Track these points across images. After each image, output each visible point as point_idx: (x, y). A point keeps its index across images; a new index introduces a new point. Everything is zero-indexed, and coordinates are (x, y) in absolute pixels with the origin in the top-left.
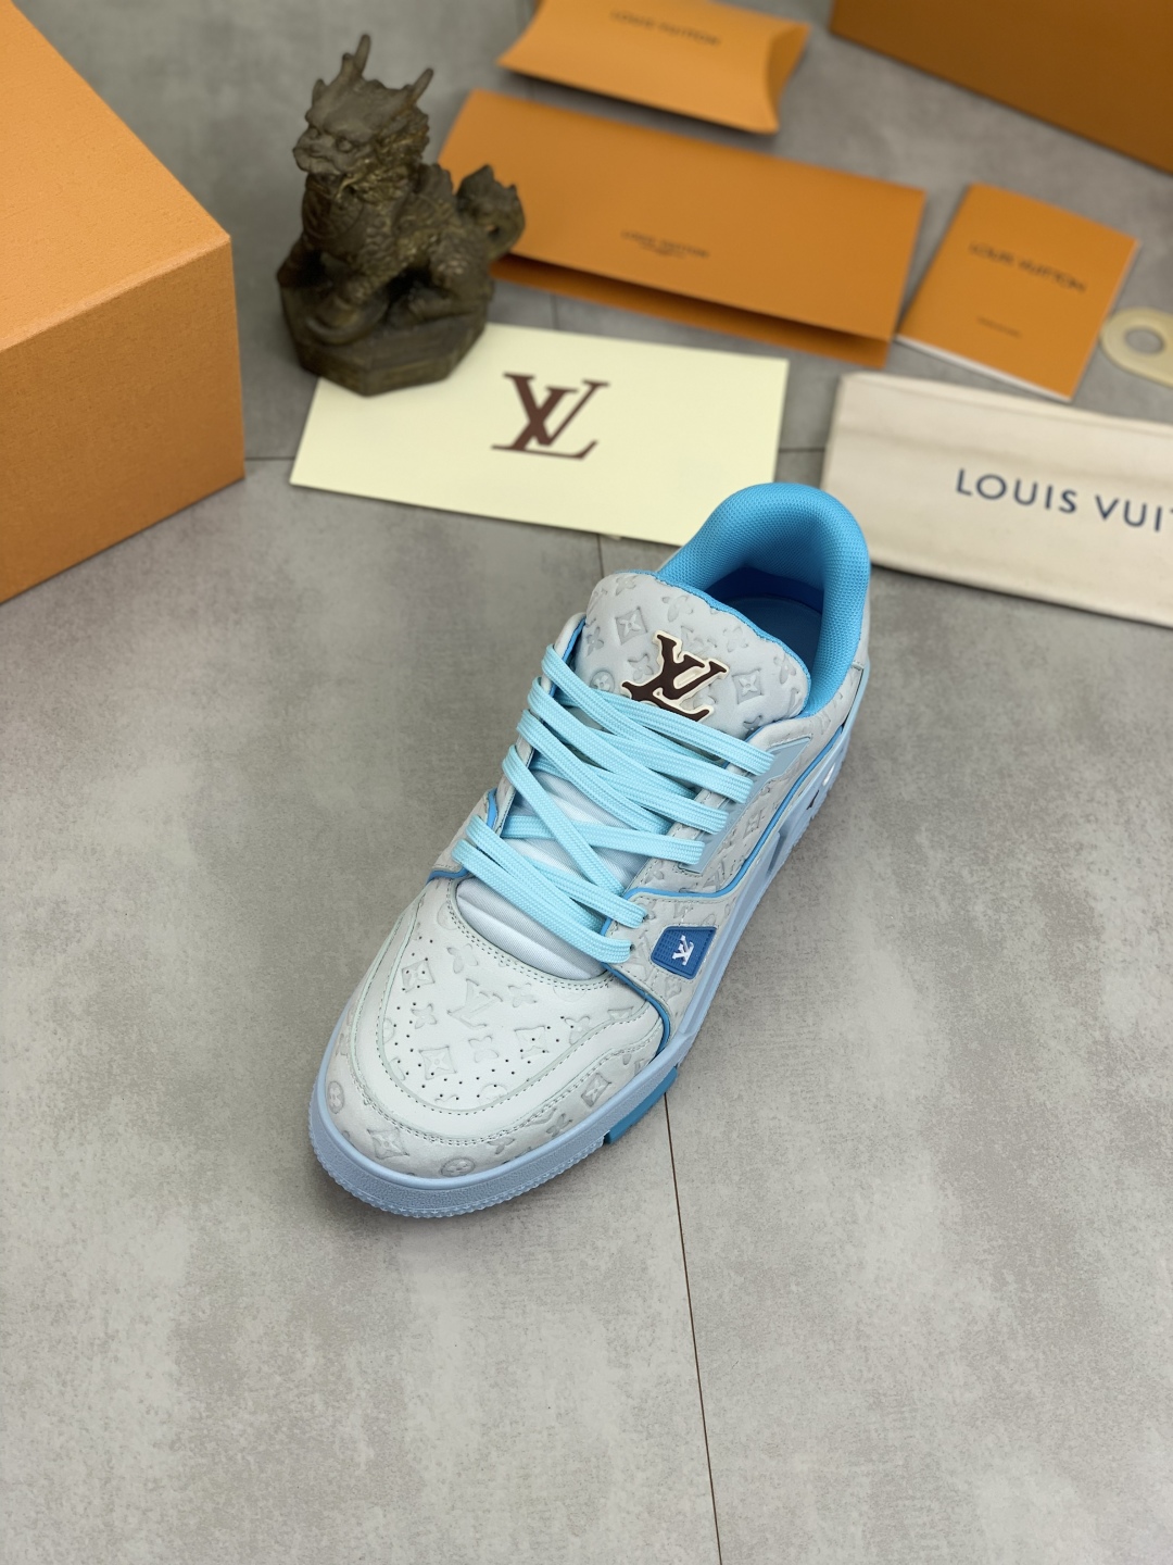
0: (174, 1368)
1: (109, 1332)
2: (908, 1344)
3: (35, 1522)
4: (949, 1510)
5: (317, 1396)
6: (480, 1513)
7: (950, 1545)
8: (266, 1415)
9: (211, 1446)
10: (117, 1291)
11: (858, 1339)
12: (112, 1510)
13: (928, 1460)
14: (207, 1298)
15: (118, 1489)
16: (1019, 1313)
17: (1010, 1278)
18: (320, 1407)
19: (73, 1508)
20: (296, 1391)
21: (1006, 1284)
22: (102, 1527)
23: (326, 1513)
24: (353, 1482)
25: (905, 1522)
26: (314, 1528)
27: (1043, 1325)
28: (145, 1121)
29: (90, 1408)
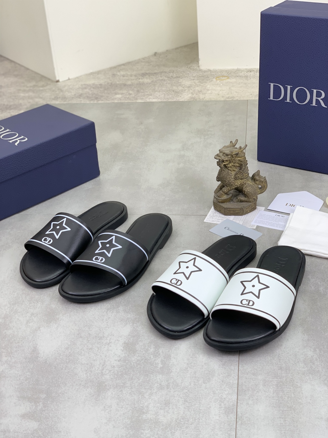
0: (123, 349)
1: (110, 342)
2: (290, 359)
3: (87, 371)
4: (295, 389)
5: (152, 355)
6: (183, 378)
7: (294, 395)
8: (140, 358)
9: (127, 362)
10: (114, 336)
11: (278, 357)
12: (103, 370)
13: (291, 379)
14: (132, 338)
15: (106, 367)
16: (319, 356)
17: (317, 350)
18: (152, 357)
19: (95, 369)
20: (147, 354)
21: (316, 351)
22: (100, 372)
23: (149, 375)
24: (156, 370)
25: (284, 390)
26: (146, 377)
27: (324, 359)
28: (126, 310)
29: (103, 353)
